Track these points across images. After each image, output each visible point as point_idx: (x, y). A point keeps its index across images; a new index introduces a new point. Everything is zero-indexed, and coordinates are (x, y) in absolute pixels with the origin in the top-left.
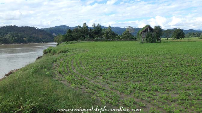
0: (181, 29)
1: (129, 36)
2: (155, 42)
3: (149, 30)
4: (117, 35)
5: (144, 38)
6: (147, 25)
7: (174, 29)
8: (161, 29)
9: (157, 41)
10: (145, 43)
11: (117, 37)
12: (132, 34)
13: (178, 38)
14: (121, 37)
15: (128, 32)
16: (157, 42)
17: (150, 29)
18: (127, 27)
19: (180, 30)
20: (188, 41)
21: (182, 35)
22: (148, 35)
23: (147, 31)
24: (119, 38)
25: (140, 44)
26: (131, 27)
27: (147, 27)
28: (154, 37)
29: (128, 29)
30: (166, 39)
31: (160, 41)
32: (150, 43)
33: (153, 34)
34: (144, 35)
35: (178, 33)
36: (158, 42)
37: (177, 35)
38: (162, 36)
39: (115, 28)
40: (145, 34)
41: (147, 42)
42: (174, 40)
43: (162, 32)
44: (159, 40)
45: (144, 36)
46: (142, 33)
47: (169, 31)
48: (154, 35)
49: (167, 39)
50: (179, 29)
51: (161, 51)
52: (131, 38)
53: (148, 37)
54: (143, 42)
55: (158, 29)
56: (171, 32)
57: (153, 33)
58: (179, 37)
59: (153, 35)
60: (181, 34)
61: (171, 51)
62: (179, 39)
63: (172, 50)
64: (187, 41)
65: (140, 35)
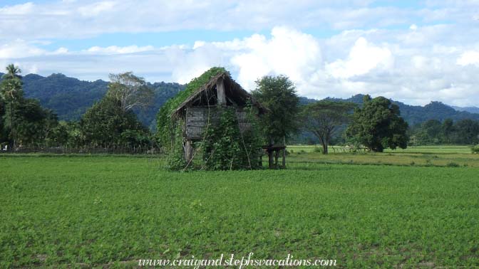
0: (389, 102)
1: (121, 130)
2: (257, 166)
3: (221, 97)
4: (55, 119)
5: (194, 140)
6: (214, 70)
7: (359, 97)
8: (294, 96)
9: (265, 159)
10: (198, 168)
11: (55, 130)
12: (140, 118)
13: (377, 147)
14: (76, 133)
15: (119, 103)
16: (265, 164)
17: (227, 93)
18: (112, 76)
19: (384, 103)
20: (422, 161)
21: (396, 130)
22: (219, 122)
23: (214, 101)
24: (63, 137)
25: (168, 174)
26: (135, 79)
27: (212, 82)
28: (248, 138)
29: (118, 85)
30: (318, 151)
31: (280, 159)
32: (224, 167)
33: (246, 121)
34: (197, 122)
35: (375, 119)
36: (272, 166)
37: (371, 131)
38: (296, 131)
39: (50, 78)
40: (198, 116)
41: (210, 166)
42: (356, 158)
43: (296, 111)
44: (275, 150)
45: (195, 131)
46: (182, 113)
47: (333, 109)
48: (248, 125)
49: (325, 152)
50: (383, 99)
51: (270, 220)
52: (132, 140)
53: (217, 134)
54: (190, 166)
55: (279, 95)
56: (344, 114)
57: (244, 116)
58: (384, 141)
59: (242, 128)
60: (392, 125)
61: (324, 224)
62: (380, 149)
63: (333, 218)
64: (417, 161)
65: (174, 122)
